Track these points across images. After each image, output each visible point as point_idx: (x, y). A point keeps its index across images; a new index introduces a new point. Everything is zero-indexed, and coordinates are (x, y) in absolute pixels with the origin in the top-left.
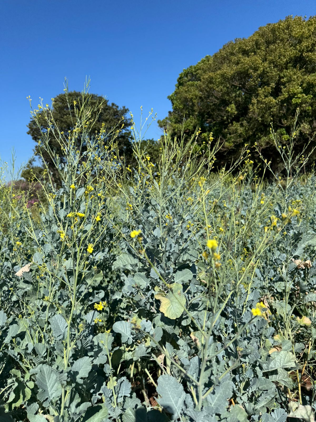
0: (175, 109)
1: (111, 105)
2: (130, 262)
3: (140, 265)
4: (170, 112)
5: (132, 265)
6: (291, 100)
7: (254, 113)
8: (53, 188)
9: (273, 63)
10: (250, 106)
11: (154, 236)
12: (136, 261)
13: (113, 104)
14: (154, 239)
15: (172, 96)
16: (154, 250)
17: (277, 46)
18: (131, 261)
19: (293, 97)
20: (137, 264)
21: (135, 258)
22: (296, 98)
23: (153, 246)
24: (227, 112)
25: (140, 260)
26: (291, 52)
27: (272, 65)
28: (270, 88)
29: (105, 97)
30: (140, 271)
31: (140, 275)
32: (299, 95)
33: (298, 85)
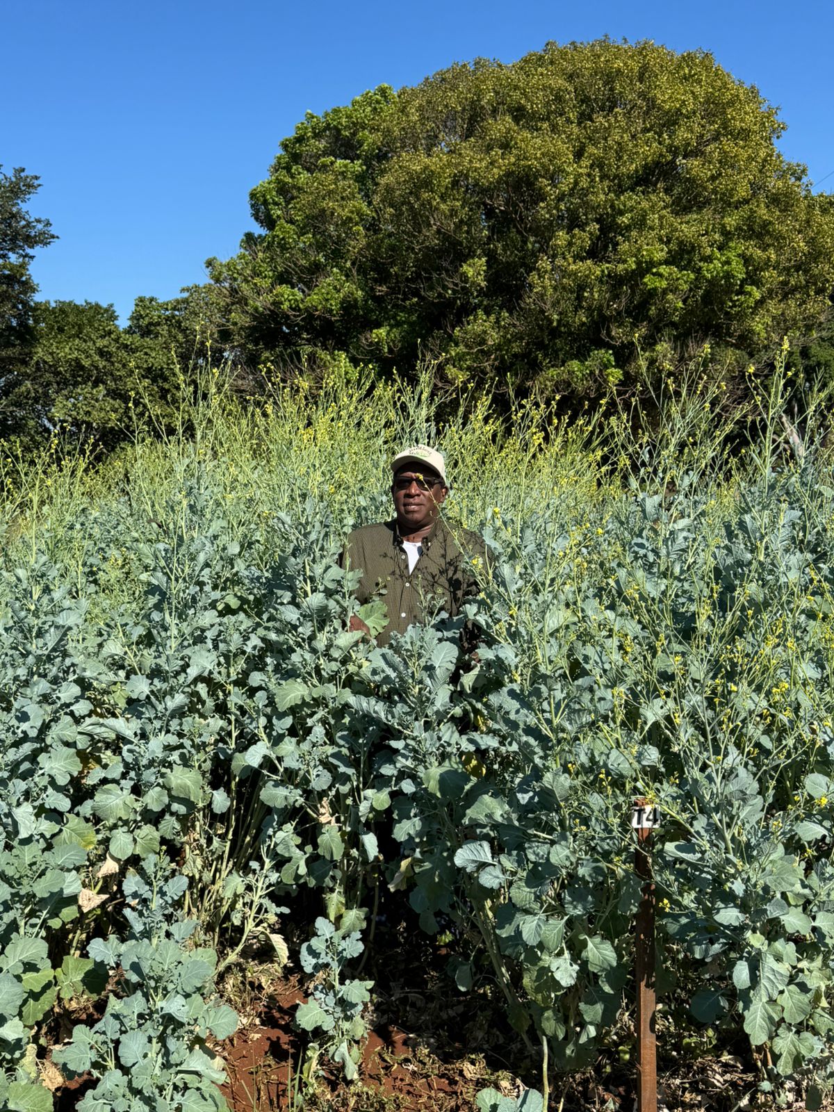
6: (643, 277)
7: (542, 296)
9: (601, 167)
10: (534, 277)
17: (613, 120)
19: (648, 271)
22: (654, 274)
24: (464, 277)
26: (648, 150)
27: (597, 171)
28: (585, 235)
32: (664, 269)
33: (661, 240)
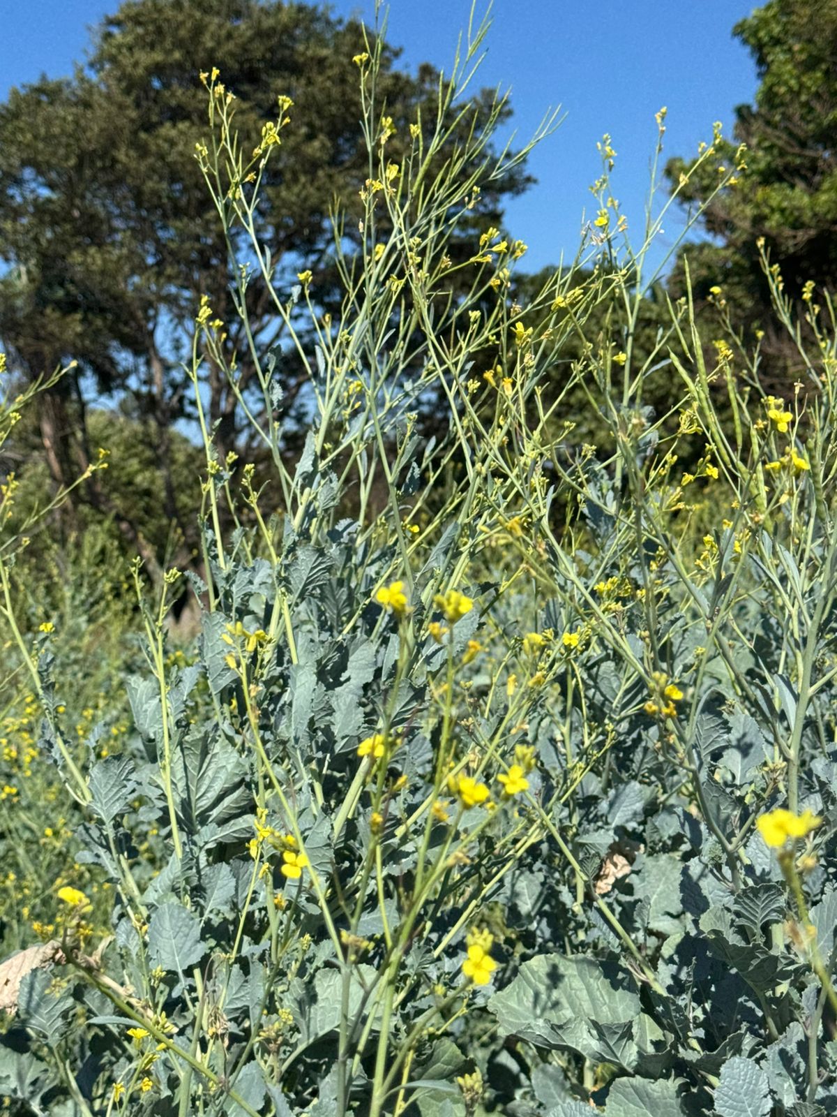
0: (770, 98)
1: (414, 75)
2: (587, 1006)
3: (649, 1032)
4: (743, 114)
5: (601, 1030)
8: (220, 550)
11: (750, 870)
12: (624, 1007)
13: (426, 71)
14: (755, 892)
15: (764, 22)
16: (744, 956)
18: (593, 1000)
20: (629, 1025)
21: (615, 985)
23: (742, 931)
25: (648, 999)
29: (385, 33)
30: (645, 1069)
31: (644, 1097)
